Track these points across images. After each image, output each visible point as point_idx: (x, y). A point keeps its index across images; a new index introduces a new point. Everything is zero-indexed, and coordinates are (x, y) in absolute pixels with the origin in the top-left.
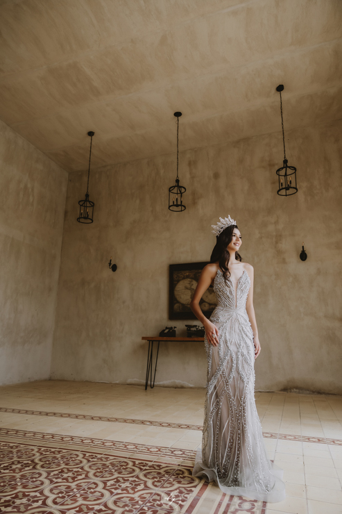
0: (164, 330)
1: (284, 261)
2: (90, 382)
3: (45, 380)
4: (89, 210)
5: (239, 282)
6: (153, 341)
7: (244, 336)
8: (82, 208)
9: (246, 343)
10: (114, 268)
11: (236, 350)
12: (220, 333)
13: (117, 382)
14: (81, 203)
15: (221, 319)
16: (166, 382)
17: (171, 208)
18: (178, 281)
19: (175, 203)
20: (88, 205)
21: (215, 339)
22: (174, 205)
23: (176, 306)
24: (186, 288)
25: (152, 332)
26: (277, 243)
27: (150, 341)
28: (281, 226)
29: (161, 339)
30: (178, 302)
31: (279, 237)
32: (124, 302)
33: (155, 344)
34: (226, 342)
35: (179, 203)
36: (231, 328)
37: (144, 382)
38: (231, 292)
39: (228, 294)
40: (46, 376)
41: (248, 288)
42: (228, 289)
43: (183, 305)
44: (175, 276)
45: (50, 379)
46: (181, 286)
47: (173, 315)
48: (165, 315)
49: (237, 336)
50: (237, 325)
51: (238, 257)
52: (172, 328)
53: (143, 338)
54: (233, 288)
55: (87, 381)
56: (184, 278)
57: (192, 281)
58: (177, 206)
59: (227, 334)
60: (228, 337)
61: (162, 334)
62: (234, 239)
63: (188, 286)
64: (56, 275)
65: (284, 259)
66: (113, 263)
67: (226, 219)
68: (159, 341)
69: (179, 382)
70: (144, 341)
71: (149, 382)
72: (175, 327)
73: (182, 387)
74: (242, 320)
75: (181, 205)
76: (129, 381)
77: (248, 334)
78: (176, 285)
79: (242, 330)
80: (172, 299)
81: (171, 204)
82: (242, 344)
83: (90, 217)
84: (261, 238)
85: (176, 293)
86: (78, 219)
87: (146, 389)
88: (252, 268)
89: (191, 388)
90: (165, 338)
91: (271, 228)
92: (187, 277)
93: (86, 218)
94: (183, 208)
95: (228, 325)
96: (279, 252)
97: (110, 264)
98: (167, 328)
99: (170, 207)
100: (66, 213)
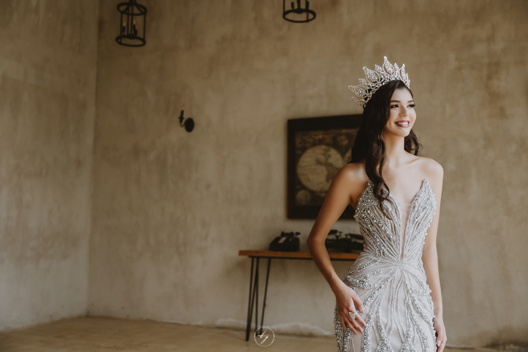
0: (278, 239)
1: (502, 113)
2: (154, 322)
3: (79, 318)
4: (138, 21)
5: (412, 204)
6: (258, 258)
7: (416, 316)
8: (125, 17)
9: (419, 331)
10: (189, 125)
11: (398, 345)
12: (365, 309)
13: (200, 323)
14: (123, 8)
15: (371, 280)
16: (284, 326)
17: (288, 16)
18: (304, 150)
19: (296, 7)
20: (136, 10)
21: (356, 319)
22: (293, 11)
23: (301, 196)
24: (319, 162)
25: (257, 242)
26: (489, 78)
27: (253, 258)
28: (499, 46)
29: (272, 254)
30: (304, 187)
31: (494, 68)
32: (208, 187)
33: (263, 263)
34: (379, 329)
35: (303, 6)
36: (390, 300)
37: (244, 324)
38: (394, 229)
39: (389, 232)
40: (80, 310)
41: (430, 217)
42: (389, 223)
43: (312, 192)
44: (298, 141)
45: (88, 316)
46: (308, 159)
47: (294, 211)
48: (280, 209)
49: (402, 319)
50: (402, 295)
51: (411, 144)
52: (292, 234)
53: (242, 253)
54: (399, 221)
55: (149, 321)
56: (314, 145)
57: (328, 150)
58: (299, 11)
59: (381, 315)
60: (383, 319)
61: (274, 245)
62: (395, 113)
63: (322, 158)
64: (89, 139)
65: (502, 109)
66: (186, 116)
67: (378, 68)
68: (270, 258)
69: (305, 326)
70: (244, 257)
71: (253, 325)
72: (298, 234)
73: (311, 335)
74: (412, 284)
75: (307, 10)
76: (220, 322)
77: (424, 311)
78: (299, 156)
79: (411, 306)
80: (293, 182)
81: (288, 7)
82: (412, 333)
83: (140, 34)
84: (459, 69)
85: (300, 171)
86: (119, 40)
87: (247, 339)
88: (438, 169)
89: (326, 337)
90: (279, 254)
91: (480, 49)
92: (321, 142)
93: (133, 36)
94: (311, 16)
95: (383, 294)
96: (494, 96)
97: (181, 118)
98: (283, 234)
99: (285, 13)
100: (101, 24)
